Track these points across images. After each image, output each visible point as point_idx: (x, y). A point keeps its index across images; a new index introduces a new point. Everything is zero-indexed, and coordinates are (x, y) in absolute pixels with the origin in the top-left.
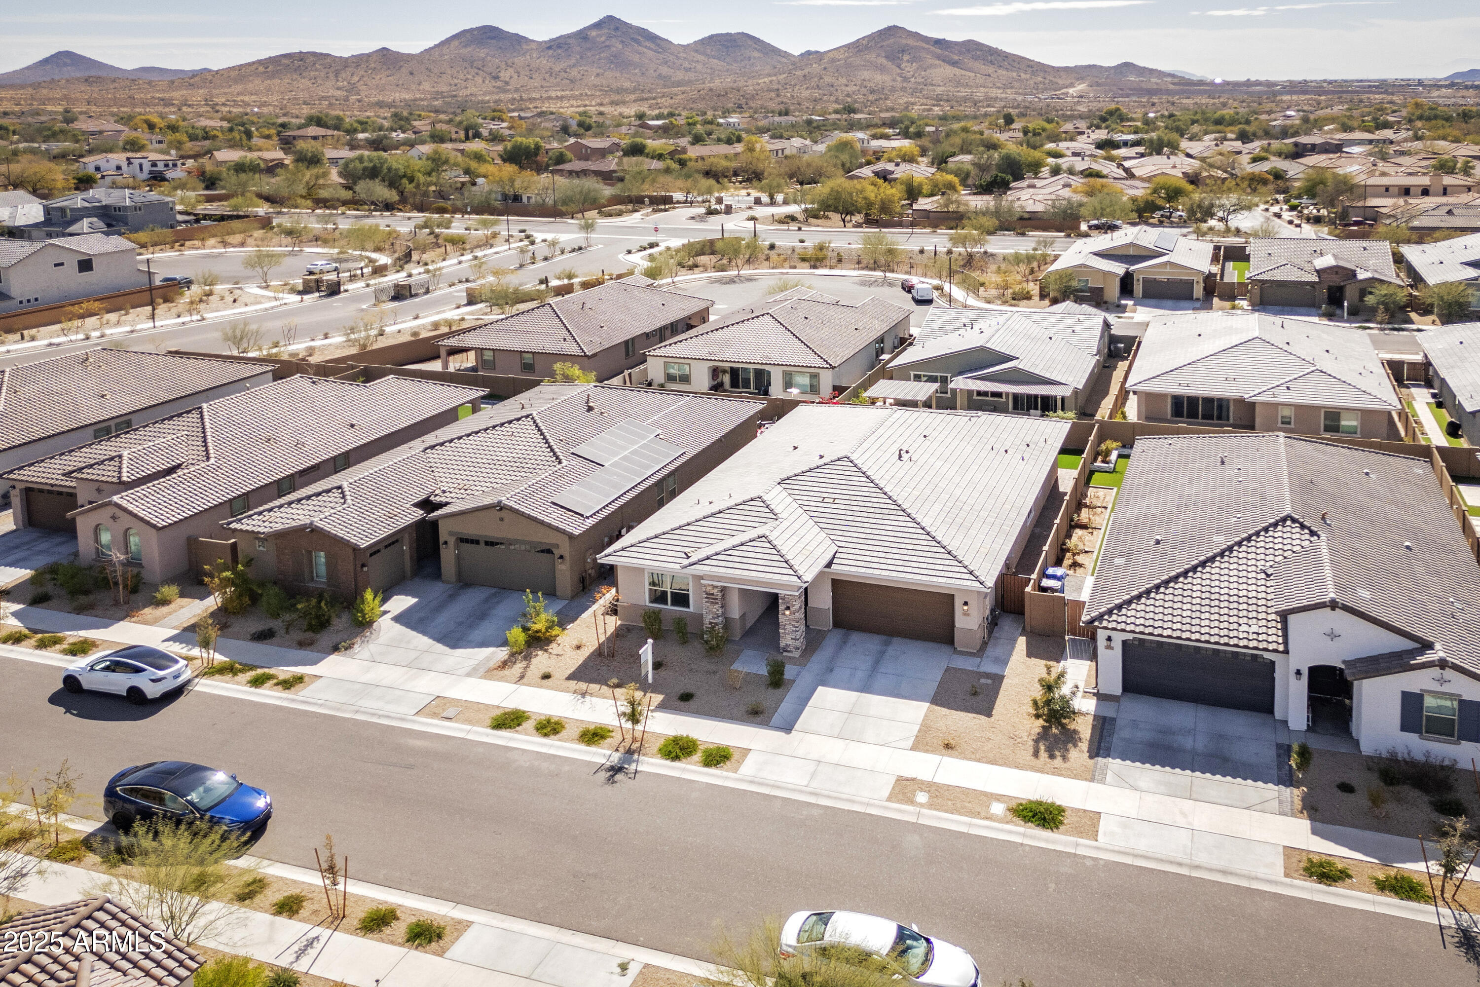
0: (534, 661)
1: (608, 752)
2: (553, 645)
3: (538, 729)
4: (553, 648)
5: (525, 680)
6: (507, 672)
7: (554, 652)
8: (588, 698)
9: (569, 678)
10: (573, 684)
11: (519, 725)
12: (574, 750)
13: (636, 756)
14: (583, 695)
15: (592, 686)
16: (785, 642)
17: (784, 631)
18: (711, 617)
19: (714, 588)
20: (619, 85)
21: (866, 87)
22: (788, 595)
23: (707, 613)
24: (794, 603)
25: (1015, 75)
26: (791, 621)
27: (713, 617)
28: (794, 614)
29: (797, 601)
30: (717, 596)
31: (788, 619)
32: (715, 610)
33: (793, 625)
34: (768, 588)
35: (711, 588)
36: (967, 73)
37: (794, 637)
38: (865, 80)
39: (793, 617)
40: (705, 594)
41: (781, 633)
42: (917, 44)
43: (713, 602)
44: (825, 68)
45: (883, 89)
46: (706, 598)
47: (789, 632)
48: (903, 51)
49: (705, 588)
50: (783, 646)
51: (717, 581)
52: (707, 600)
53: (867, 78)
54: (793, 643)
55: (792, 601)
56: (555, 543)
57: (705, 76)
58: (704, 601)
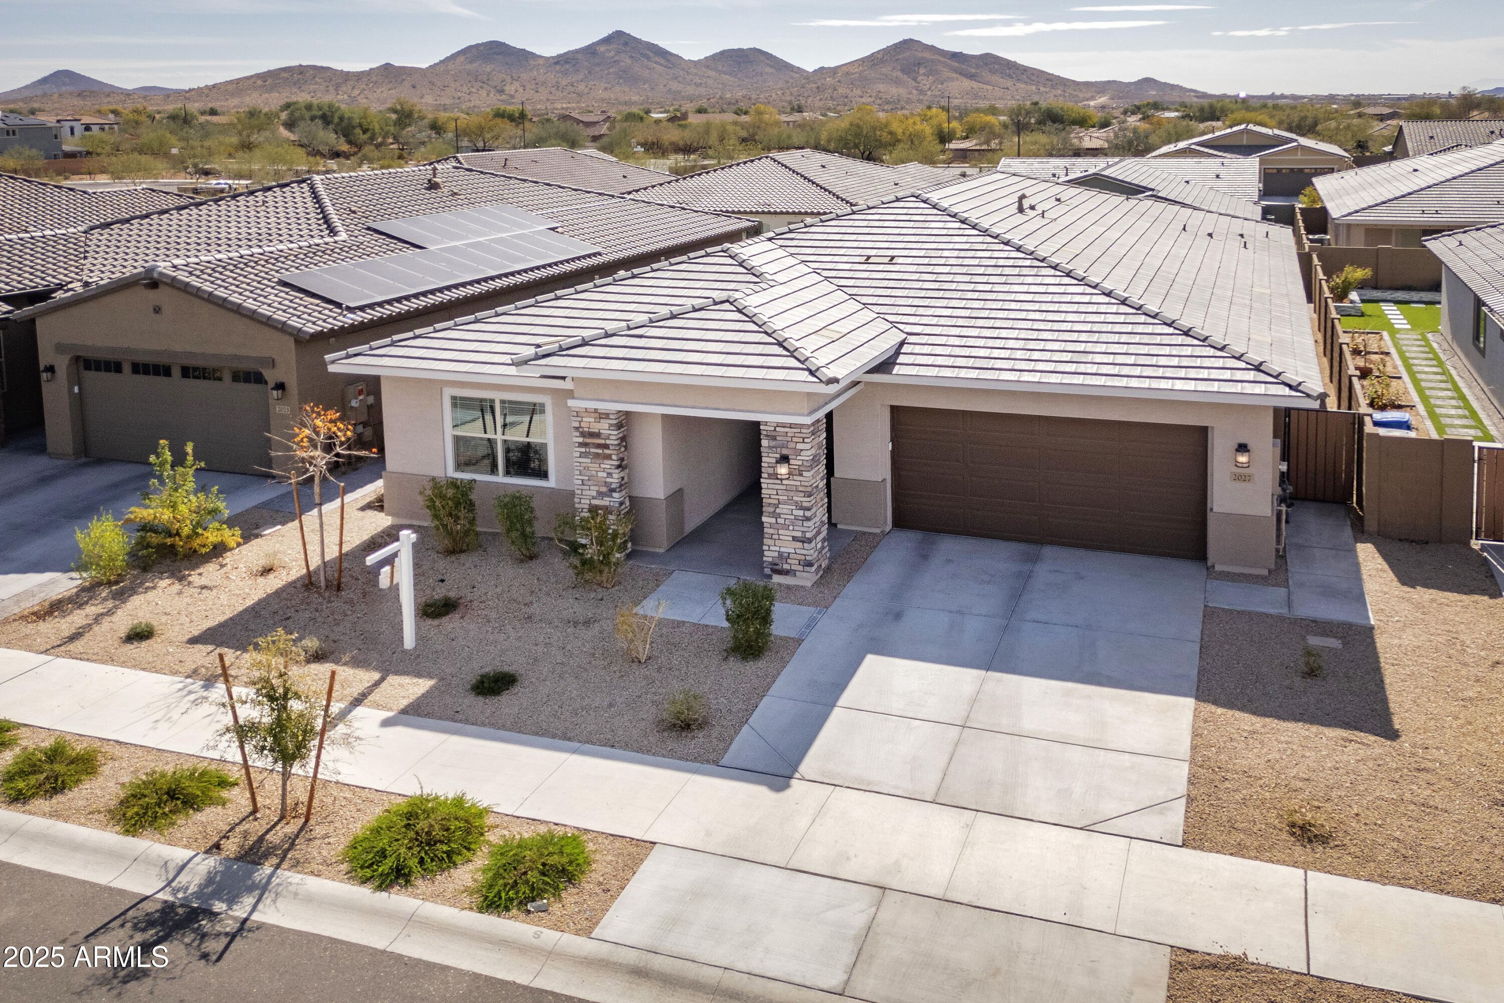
0: (135, 601)
1: (184, 856)
2: (208, 568)
3: (8, 778)
4: (205, 573)
6: (46, 625)
10: (199, 653)
13: (267, 870)
16: (777, 549)
17: (773, 520)
18: (594, 494)
19: (600, 418)
20: (627, 98)
21: (881, 98)
22: (783, 426)
23: (585, 482)
24: (800, 446)
25: (1034, 88)
26: (792, 494)
27: (598, 491)
28: (801, 475)
29: (806, 440)
30: (609, 439)
31: (784, 487)
32: (605, 475)
33: (796, 502)
34: (734, 410)
35: (593, 420)
36: (985, 86)
37: (799, 534)
38: (880, 92)
39: (799, 483)
40: (578, 434)
41: (765, 525)
42: (933, 57)
43: (598, 454)
44: (839, 81)
45: (899, 100)
46: (581, 445)
47: (787, 522)
48: (919, 64)
49: (580, 419)
50: (770, 559)
51: (606, 401)
52: (583, 450)
53: (883, 90)
54: (798, 551)
55: (795, 439)
56: (268, 355)
57: (716, 91)
58: (578, 454)
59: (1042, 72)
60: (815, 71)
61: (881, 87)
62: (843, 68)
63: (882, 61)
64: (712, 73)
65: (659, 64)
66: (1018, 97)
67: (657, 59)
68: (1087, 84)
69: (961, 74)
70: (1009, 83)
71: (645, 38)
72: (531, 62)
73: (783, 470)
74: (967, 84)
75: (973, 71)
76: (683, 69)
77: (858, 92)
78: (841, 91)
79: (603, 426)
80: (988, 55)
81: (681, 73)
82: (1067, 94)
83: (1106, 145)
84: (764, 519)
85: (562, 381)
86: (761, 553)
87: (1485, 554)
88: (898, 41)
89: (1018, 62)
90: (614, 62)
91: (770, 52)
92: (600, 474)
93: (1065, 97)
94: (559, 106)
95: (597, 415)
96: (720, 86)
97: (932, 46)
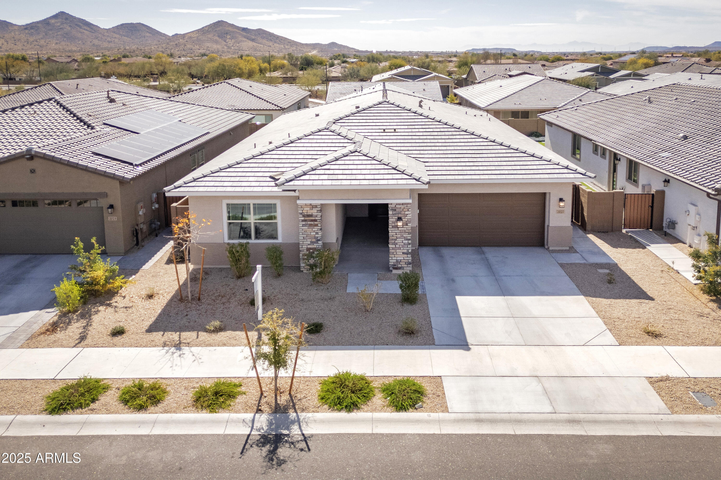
0: (96, 318)
1: (249, 416)
2: (117, 298)
3: (125, 402)
4: (117, 300)
5: (88, 341)
6: (60, 335)
7: (121, 305)
8: (186, 350)
9: (150, 330)
10: (157, 336)
11: (93, 400)
12: (194, 422)
13: (292, 415)
14: (178, 346)
15: (185, 335)
16: (396, 258)
17: (394, 246)
18: (309, 243)
19: (313, 208)
20: (70, 49)
21: (209, 50)
22: (399, 204)
23: (305, 238)
24: (406, 213)
25: (282, 46)
26: (403, 234)
27: (311, 242)
28: (407, 225)
29: (409, 210)
30: (317, 217)
31: (399, 231)
32: (314, 233)
33: (405, 237)
34: (377, 199)
35: (309, 209)
36: (259, 45)
37: (406, 251)
38: (208, 47)
39: (406, 229)
40: (301, 216)
41: (390, 248)
42: (233, 30)
43: (311, 224)
44: (187, 41)
45: (218, 51)
46: (303, 221)
47: (401, 246)
48: (227, 33)
49: (302, 209)
50: (393, 263)
51: (316, 200)
52: (304, 223)
53: (210, 46)
54: (405, 258)
55: (404, 210)
56: (103, 191)
57: (120, 45)
58: (301, 225)
59: (286, 38)
60: (173, 36)
61: (209, 44)
62: (188, 35)
63: (208, 31)
64: (117, 36)
65: (87, 30)
66: (275, 51)
67: (85, 27)
68: (307, 45)
69: (247, 39)
70: (271, 44)
71: (77, 16)
72: (10, 28)
73: (400, 224)
74: (251, 44)
75: (253, 37)
76: (101, 33)
77: (198, 47)
78: (189, 46)
79: (314, 212)
80: (260, 30)
81: (100, 35)
82: (298, 50)
83: (340, 75)
84: (390, 246)
85: (293, 192)
86: (388, 262)
87: (630, 234)
88: (216, 21)
89: (275, 33)
90: (60, 28)
91: (148, 25)
92: (312, 234)
93: (297, 51)
94: (30, 53)
95: (311, 207)
96: (122, 43)
97: (233, 24)
